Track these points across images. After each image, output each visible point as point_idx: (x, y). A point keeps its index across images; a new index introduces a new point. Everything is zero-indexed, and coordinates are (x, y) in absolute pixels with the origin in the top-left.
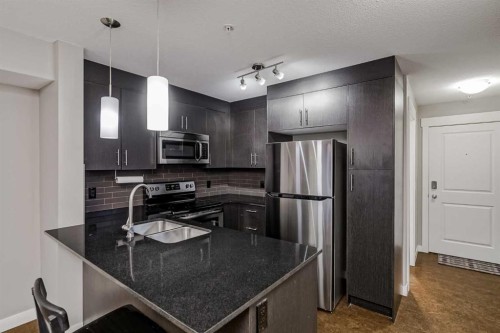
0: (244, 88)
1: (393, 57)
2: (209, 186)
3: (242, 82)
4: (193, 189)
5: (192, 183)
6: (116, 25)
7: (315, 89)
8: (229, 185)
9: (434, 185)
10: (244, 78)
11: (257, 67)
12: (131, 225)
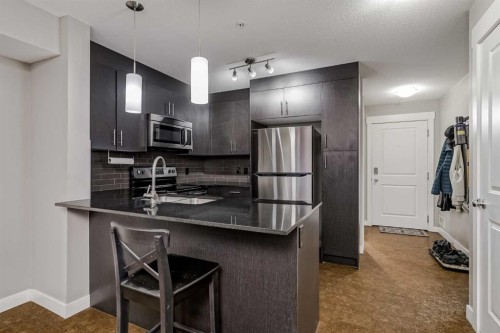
0: (234, 79)
1: (357, 63)
2: (187, 173)
3: (235, 74)
4: (175, 174)
5: (174, 169)
6: (140, 8)
7: (289, 85)
8: (204, 172)
9: (376, 171)
10: (237, 70)
11: (250, 61)
12: (154, 192)
